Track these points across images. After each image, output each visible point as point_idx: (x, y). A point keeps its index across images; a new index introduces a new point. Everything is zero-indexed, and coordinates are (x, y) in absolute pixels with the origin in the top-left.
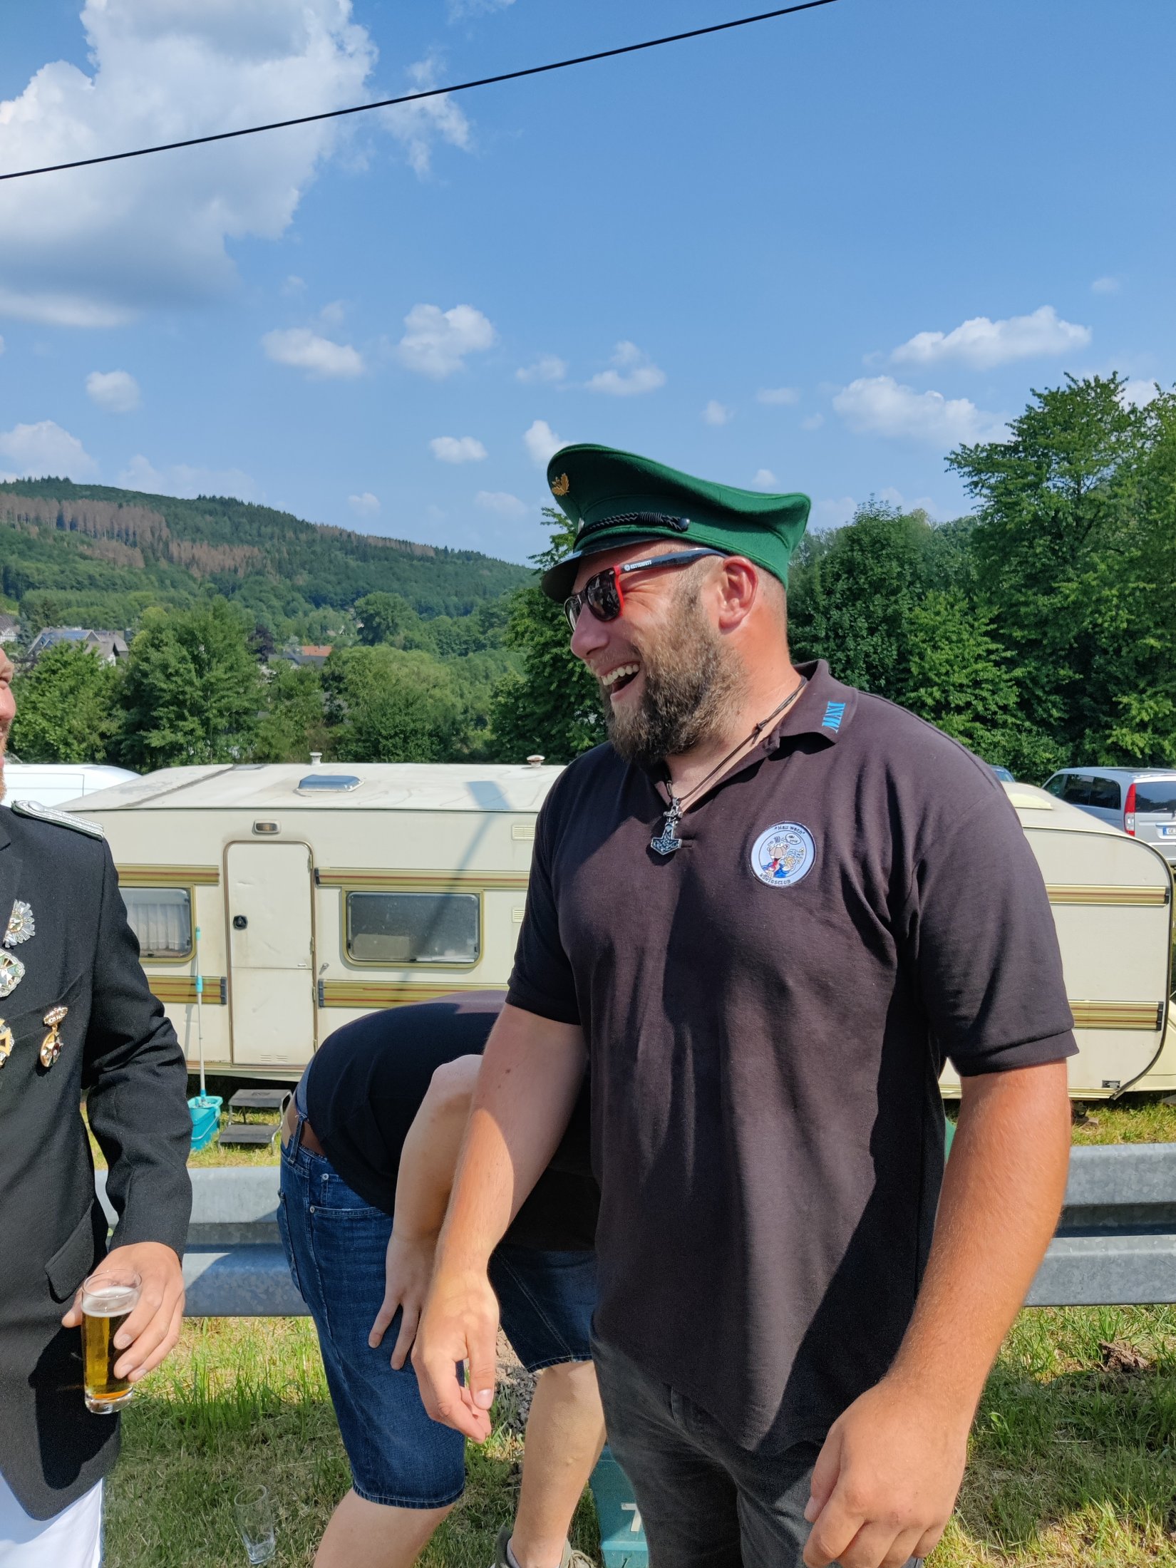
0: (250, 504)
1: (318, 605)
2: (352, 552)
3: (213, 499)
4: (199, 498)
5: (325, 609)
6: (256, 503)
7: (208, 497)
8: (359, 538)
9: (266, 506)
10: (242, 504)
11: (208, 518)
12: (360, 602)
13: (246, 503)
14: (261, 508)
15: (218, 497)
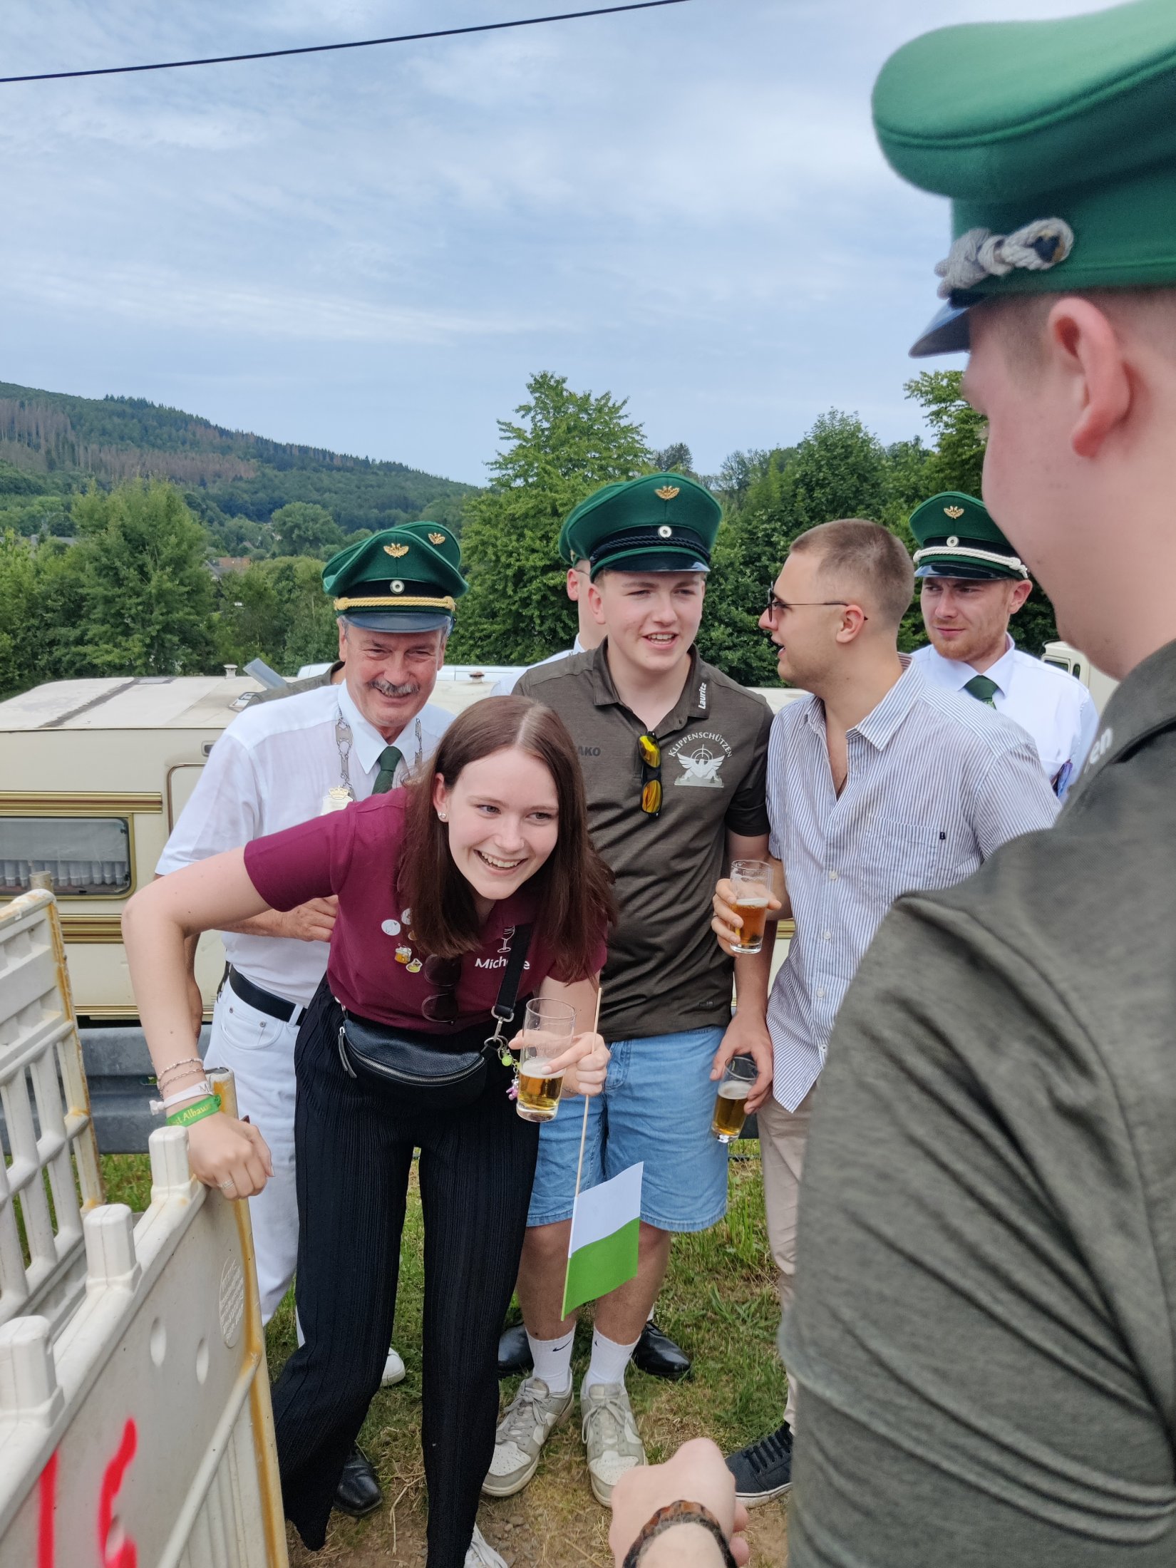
0: (161, 406)
1: (233, 516)
2: (268, 461)
3: (121, 400)
4: (107, 399)
5: (241, 518)
6: (167, 405)
7: (116, 398)
8: (277, 446)
9: (178, 408)
10: (152, 406)
11: (116, 420)
12: (277, 514)
13: (157, 406)
14: (172, 411)
15: (127, 397)
